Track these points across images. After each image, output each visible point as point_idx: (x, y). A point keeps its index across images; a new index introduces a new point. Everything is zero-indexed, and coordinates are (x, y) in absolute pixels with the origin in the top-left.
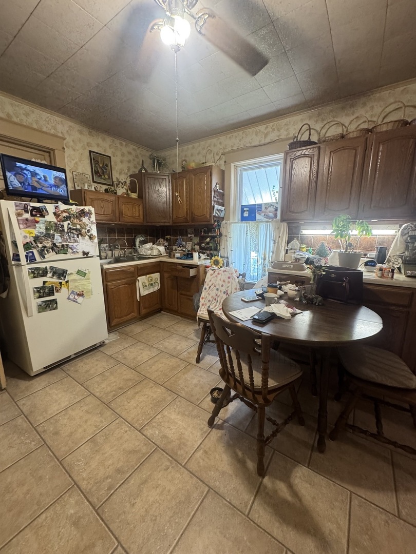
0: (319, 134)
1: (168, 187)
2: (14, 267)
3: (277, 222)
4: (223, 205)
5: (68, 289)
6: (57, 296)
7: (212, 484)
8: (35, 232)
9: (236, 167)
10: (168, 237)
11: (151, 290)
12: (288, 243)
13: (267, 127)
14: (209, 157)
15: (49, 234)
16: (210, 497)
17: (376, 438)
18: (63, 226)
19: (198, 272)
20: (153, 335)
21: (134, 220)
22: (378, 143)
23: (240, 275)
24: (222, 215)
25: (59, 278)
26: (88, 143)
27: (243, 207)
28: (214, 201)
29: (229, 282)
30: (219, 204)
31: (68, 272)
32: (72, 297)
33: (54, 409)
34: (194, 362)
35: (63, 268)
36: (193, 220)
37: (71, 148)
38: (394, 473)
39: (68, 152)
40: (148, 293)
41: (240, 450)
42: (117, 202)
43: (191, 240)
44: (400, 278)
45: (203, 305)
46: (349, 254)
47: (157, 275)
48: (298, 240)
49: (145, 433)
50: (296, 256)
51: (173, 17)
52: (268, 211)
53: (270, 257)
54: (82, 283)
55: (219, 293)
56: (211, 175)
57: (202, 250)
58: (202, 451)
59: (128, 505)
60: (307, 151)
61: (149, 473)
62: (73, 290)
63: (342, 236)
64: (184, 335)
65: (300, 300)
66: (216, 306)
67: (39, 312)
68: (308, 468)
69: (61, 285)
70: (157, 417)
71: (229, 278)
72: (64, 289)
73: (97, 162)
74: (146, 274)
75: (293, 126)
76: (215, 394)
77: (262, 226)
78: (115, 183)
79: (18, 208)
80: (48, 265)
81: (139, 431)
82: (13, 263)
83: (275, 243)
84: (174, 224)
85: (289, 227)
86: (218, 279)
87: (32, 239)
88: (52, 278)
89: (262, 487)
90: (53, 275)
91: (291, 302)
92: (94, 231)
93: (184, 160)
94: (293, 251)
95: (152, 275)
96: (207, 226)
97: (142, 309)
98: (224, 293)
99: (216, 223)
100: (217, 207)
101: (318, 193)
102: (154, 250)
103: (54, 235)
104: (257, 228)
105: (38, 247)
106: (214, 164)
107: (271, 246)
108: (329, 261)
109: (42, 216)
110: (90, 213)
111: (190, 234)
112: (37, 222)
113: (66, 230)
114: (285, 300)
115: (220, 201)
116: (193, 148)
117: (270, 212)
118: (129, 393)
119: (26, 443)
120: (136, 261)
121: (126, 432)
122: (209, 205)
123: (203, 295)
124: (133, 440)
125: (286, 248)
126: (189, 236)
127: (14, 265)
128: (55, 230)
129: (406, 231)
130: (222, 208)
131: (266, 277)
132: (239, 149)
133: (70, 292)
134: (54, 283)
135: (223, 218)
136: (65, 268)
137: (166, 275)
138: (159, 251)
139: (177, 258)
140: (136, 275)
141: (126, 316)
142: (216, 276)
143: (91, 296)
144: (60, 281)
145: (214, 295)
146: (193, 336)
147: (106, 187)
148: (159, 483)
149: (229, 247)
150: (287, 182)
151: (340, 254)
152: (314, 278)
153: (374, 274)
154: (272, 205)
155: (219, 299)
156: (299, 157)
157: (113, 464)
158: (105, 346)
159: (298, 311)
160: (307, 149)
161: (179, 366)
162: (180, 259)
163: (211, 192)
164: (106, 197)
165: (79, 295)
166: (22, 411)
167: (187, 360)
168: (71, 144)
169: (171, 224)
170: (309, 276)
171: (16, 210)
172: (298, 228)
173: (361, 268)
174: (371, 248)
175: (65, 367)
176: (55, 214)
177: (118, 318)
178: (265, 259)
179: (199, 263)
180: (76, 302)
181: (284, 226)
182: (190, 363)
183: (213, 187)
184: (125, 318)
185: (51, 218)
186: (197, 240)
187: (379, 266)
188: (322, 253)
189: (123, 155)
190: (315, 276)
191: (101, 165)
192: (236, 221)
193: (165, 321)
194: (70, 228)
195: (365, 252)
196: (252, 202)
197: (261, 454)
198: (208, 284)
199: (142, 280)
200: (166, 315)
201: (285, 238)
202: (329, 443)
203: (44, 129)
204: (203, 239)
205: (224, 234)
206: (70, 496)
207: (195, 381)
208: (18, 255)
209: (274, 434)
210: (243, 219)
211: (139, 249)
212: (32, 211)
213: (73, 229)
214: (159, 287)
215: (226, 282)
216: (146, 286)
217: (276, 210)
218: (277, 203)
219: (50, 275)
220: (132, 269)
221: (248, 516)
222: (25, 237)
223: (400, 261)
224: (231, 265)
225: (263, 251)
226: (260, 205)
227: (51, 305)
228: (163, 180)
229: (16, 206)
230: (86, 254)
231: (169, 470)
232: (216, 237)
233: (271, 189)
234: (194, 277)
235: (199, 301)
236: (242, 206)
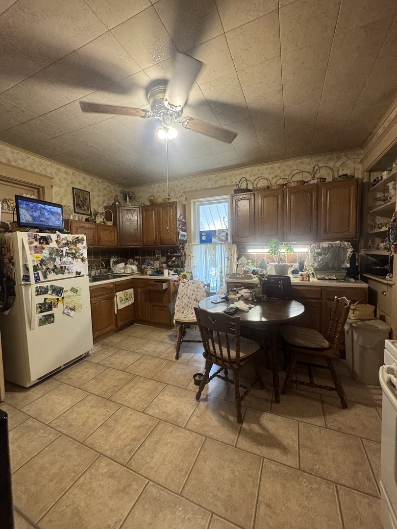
0: (253, 184)
1: (139, 217)
2: (23, 286)
3: (228, 244)
4: (185, 231)
5: (64, 304)
6: (54, 311)
7: (207, 434)
8: (41, 256)
9: (194, 202)
10: (137, 257)
11: (127, 304)
12: (238, 259)
13: (217, 176)
14: (172, 194)
15: (52, 258)
16: (207, 442)
17: (309, 386)
18: (62, 251)
19: (169, 285)
20: (132, 343)
21: (110, 244)
22: (290, 193)
23: (205, 285)
24: (185, 239)
25: (57, 295)
26: (71, 182)
27: (201, 233)
28: (179, 228)
29: (197, 291)
30: (183, 230)
31: (64, 290)
32: (66, 312)
33: (59, 410)
34: (174, 359)
35: (61, 286)
36: (162, 243)
37: (57, 186)
38: (323, 406)
39: (55, 189)
40: (124, 307)
41: (223, 411)
42: (97, 229)
43: (158, 259)
44: (314, 280)
45: (178, 311)
46: (281, 266)
47: (131, 291)
48: (245, 257)
49: (147, 413)
50: (245, 269)
51: (167, 127)
52: (221, 235)
53: (225, 270)
54: (75, 299)
55: (190, 301)
56: (176, 209)
57: (169, 267)
58: (195, 417)
59: (148, 458)
60: (245, 195)
61: (158, 437)
62: (67, 305)
63: (275, 254)
64: (160, 340)
65: (253, 300)
66: (188, 311)
67: (40, 325)
68: (270, 413)
69: (58, 301)
70: (154, 401)
71: (197, 288)
72: (60, 305)
73: (78, 197)
74: (122, 290)
75: (235, 178)
76: (197, 378)
77: (218, 247)
78: (93, 213)
79: (30, 238)
80: (49, 284)
81: (143, 412)
82: (23, 283)
83: (228, 260)
84: (144, 247)
85: (238, 247)
86: (189, 289)
87: (39, 262)
88: (51, 295)
89: (242, 429)
90: (52, 293)
91: (246, 301)
92: (85, 255)
93: (151, 196)
94: (242, 265)
95: (127, 290)
96: (172, 248)
97: (119, 321)
98: (195, 300)
99: (181, 245)
100: (181, 233)
101: (256, 224)
102: (128, 269)
103: (55, 259)
104: (214, 248)
105: (43, 269)
106: (177, 200)
107: (225, 263)
108: (268, 271)
109: (48, 243)
110: (82, 240)
111: (158, 255)
112: (43, 248)
113: (64, 255)
114: (242, 300)
115: (184, 228)
116: (159, 186)
117: (222, 236)
118: (125, 388)
119: (44, 437)
120: (111, 279)
121: (131, 415)
122: (175, 231)
123: (177, 303)
124: (138, 420)
125: (237, 263)
126: (157, 256)
127: (23, 285)
128: (56, 255)
129: (313, 250)
130: (185, 233)
131: (225, 285)
132: (196, 191)
133: (65, 307)
134: (53, 299)
135: (186, 241)
136: (62, 287)
137: (139, 290)
138: (132, 269)
139: (149, 275)
140: (114, 290)
141: (106, 328)
142: (187, 287)
143: (81, 310)
144: (58, 297)
145: (186, 302)
146: (167, 340)
147: (87, 217)
148: (168, 441)
149: (192, 264)
150: (235, 215)
151: (275, 266)
152: (260, 283)
153: (298, 279)
154: (224, 231)
155: (190, 305)
156: (241, 199)
157: (128, 436)
158: (90, 357)
159: (253, 306)
160: (246, 194)
161: (162, 364)
162: (153, 275)
163: (176, 221)
164: (87, 225)
165: (72, 309)
166: (29, 415)
167: (167, 358)
168: (58, 182)
169: (141, 247)
170: (256, 283)
171: (29, 239)
172: (244, 248)
173: (290, 275)
174: (294, 261)
175: (57, 377)
176: (57, 241)
177: (99, 330)
178: (221, 272)
179: (170, 278)
180: (69, 316)
181: (234, 247)
182: (171, 361)
183: (178, 217)
184: (105, 331)
185: (53, 245)
186: (164, 259)
187: (300, 272)
188: (263, 266)
189: (99, 190)
190: (261, 281)
191: (82, 199)
192: (197, 243)
193: (139, 331)
194: (68, 253)
195: (291, 264)
196: (207, 229)
197: (239, 407)
198: (181, 295)
199: (119, 294)
200: (140, 326)
201: (236, 256)
202: (283, 397)
203: (37, 171)
204: (169, 258)
205: (187, 254)
206: (100, 462)
207: (178, 373)
208: (29, 277)
209: (246, 394)
210: (202, 242)
211: (113, 269)
212: (40, 239)
213: (70, 253)
214: (133, 301)
215: (196, 291)
216: (123, 300)
217: (227, 235)
218: (227, 230)
219: (50, 292)
220: (112, 286)
221: (235, 447)
222: (33, 261)
223: (312, 269)
224: (194, 279)
225: (220, 266)
226: (215, 231)
227: (48, 320)
228: (135, 211)
229: (29, 236)
230: (78, 274)
231: (174, 432)
232: (181, 256)
233: (222, 219)
234: (166, 290)
235: (174, 309)
236: (200, 231)
